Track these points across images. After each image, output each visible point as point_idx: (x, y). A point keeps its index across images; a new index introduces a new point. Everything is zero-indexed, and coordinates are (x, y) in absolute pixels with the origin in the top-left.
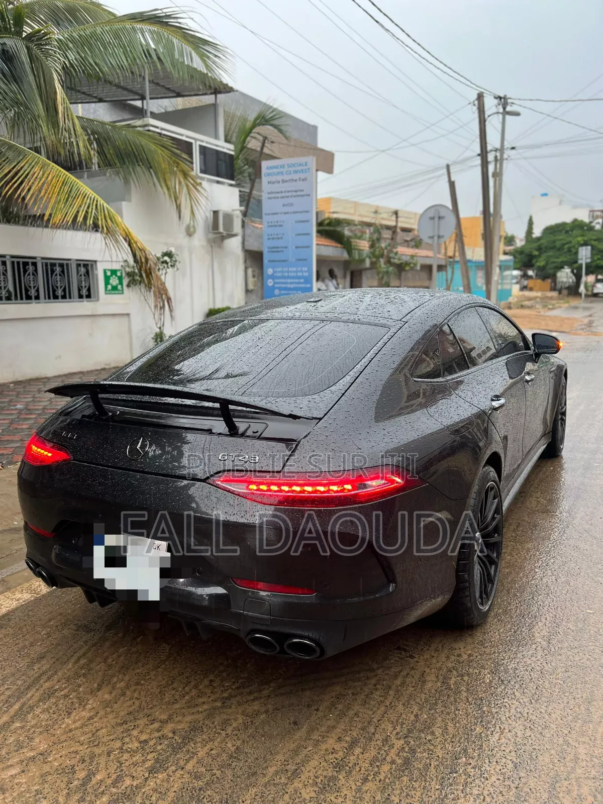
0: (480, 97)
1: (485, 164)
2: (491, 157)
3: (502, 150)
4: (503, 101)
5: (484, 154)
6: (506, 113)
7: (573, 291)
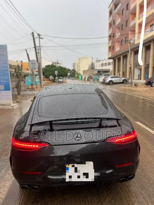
0: (33, 33)
1: (36, 50)
2: (37, 48)
3: (40, 47)
4: (39, 35)
5: (35, 47)
6: (40, 38)
7: (54, 81)
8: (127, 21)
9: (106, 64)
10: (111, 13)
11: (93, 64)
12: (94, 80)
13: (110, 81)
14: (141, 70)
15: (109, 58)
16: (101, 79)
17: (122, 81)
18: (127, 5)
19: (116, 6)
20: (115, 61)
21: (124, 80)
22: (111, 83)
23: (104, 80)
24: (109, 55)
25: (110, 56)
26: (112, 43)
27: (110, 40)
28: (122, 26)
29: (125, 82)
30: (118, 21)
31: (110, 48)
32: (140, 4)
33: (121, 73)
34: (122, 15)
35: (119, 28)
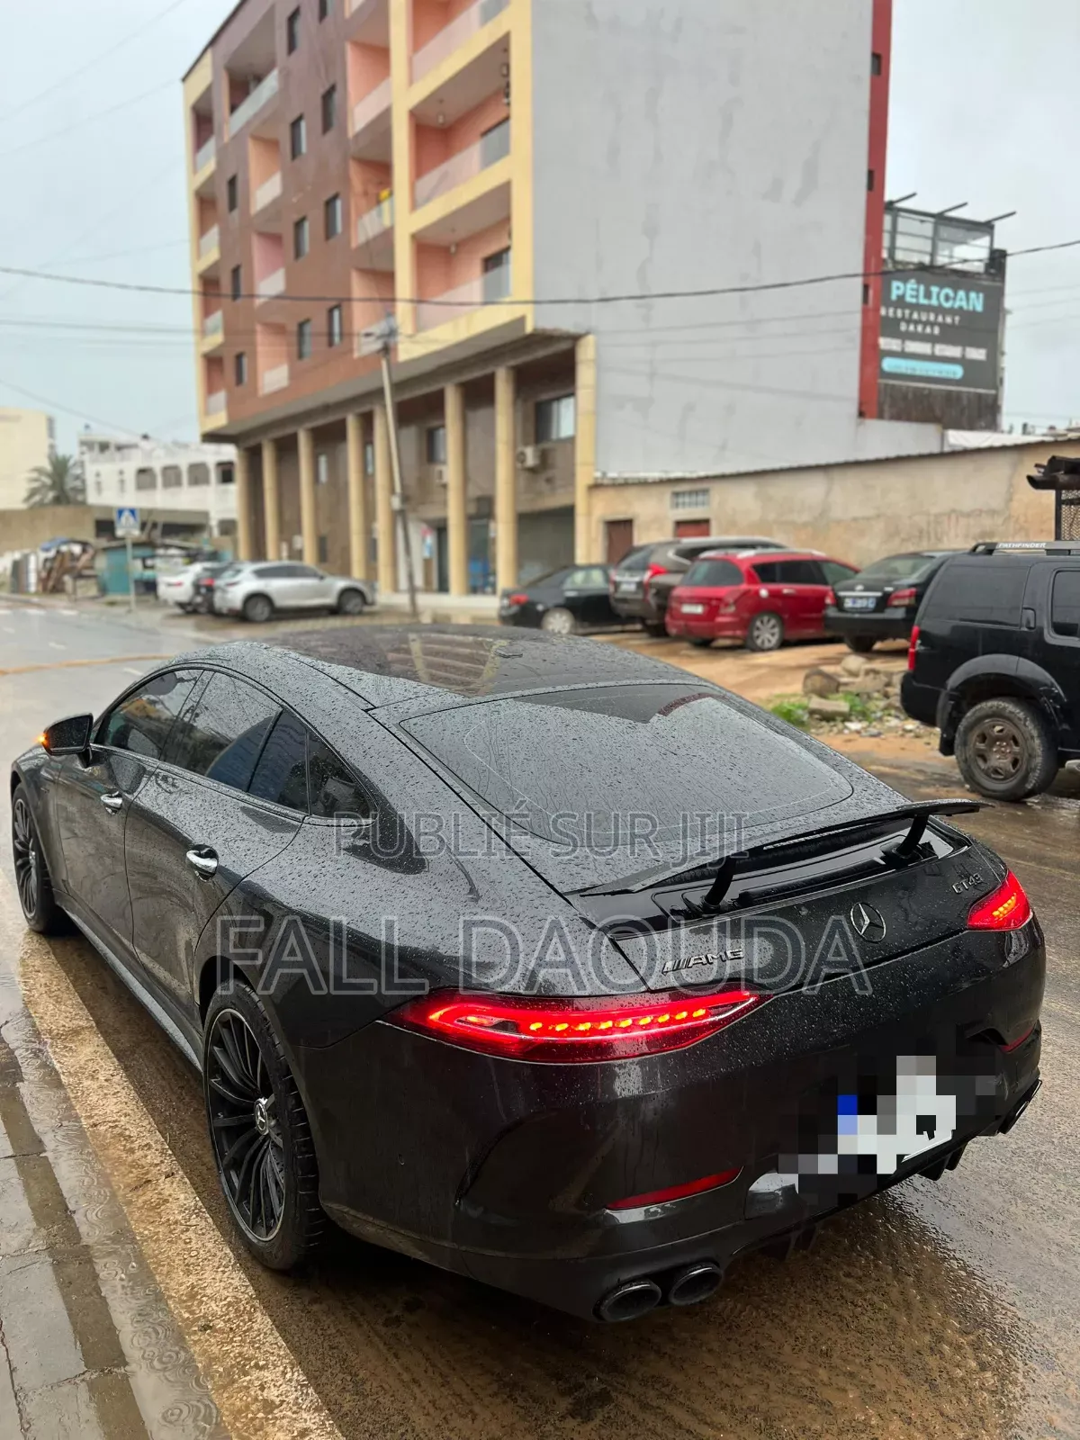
8: (330, 203)
9: (172, 476)
10: (203, 122)
11: (60, 468)
12: (103, 590)
13: (254, 597)
14: (441, 530)
15: (212, 437)
16: (178, 580)
17: (330, 600)
18: (328, 96)
19: (241, 84)
20: (253, 456)
21: (345, 592)
22: (261, 610)
23: (205, 589)
24: (207, 411)
25: (219, 420)
26: (229, 330)
27: (207, 311)
28: (299, 224)
29: (353, 604)
30: (265, 191)
31: (212, 362)
32: (414, 115)
33: (306, 542)
34: (295, 151)
35: (275, 239)
